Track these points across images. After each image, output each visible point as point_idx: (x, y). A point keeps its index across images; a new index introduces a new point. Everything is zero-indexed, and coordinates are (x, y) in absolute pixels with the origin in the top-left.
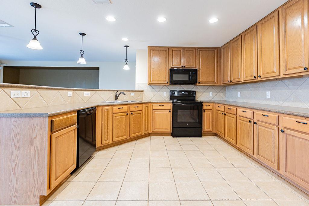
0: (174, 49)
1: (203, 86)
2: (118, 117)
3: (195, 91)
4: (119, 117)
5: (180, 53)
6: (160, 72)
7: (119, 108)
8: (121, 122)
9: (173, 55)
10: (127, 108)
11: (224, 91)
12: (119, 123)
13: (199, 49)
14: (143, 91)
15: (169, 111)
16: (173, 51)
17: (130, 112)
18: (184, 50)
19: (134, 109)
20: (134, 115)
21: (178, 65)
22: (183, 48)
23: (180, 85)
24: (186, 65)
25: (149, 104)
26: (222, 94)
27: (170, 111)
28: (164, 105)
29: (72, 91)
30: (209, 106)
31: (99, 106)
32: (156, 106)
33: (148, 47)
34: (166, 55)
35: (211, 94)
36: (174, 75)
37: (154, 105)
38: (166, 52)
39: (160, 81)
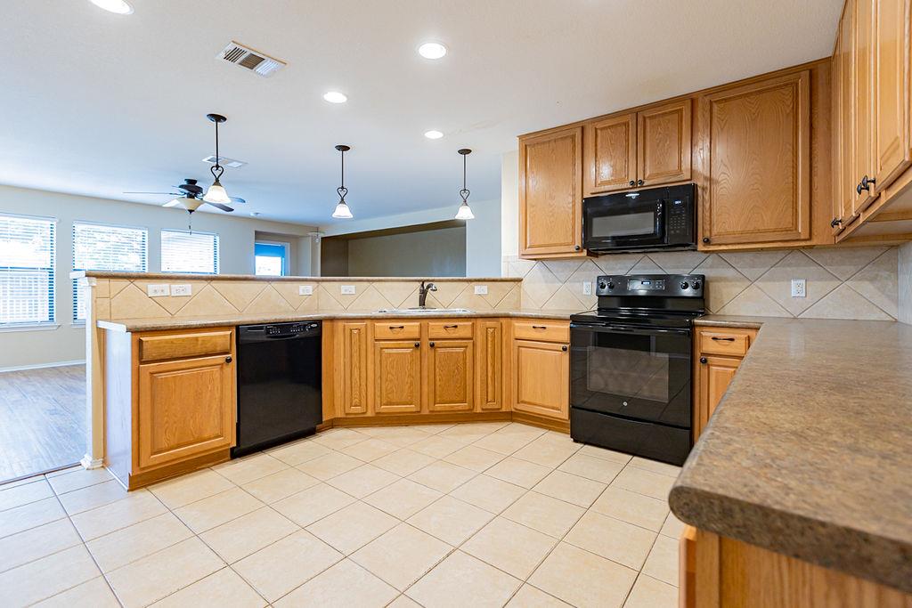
0: (599, 125)
1: (751, 254)
2: (390, 351)
3: (703, 277)
4: (395, 351)
5: (623, 135)
6: (553, 215)
7: (391, 328)
8: (397, 364)
9: (599, 147)
10: (417, 329)
11: (885, 274)
12: (393, 368)
13: (707, 99)
14: (520, 280)
15: (560, 347)
16: (599, 131)
17: (430, 339)
18: (640, 119)
19: (443, 334)
20: (439, 350)
21: (614, 181)
22: (636, 111)
23: (642, 255)
24: (651, 177)
25: (504, 321)
26: (867, 288)
27: (565, 349)
28: (548, 325)
29: (315, 284)
30: (732, 340)
31: (332, 319)
32: (522, 329)
33: (520, 137)
34: (574, 151)
35: (796, 288)
36: (596, 221)
37: (517, 324)
38: (574, 141)
39: (555, 245)
